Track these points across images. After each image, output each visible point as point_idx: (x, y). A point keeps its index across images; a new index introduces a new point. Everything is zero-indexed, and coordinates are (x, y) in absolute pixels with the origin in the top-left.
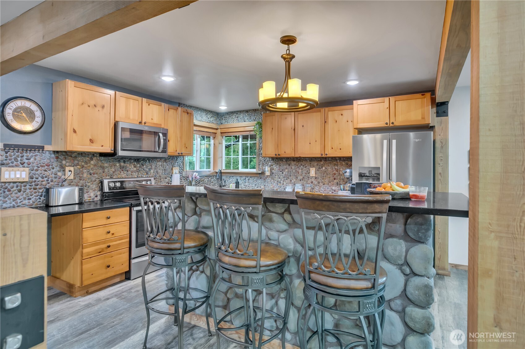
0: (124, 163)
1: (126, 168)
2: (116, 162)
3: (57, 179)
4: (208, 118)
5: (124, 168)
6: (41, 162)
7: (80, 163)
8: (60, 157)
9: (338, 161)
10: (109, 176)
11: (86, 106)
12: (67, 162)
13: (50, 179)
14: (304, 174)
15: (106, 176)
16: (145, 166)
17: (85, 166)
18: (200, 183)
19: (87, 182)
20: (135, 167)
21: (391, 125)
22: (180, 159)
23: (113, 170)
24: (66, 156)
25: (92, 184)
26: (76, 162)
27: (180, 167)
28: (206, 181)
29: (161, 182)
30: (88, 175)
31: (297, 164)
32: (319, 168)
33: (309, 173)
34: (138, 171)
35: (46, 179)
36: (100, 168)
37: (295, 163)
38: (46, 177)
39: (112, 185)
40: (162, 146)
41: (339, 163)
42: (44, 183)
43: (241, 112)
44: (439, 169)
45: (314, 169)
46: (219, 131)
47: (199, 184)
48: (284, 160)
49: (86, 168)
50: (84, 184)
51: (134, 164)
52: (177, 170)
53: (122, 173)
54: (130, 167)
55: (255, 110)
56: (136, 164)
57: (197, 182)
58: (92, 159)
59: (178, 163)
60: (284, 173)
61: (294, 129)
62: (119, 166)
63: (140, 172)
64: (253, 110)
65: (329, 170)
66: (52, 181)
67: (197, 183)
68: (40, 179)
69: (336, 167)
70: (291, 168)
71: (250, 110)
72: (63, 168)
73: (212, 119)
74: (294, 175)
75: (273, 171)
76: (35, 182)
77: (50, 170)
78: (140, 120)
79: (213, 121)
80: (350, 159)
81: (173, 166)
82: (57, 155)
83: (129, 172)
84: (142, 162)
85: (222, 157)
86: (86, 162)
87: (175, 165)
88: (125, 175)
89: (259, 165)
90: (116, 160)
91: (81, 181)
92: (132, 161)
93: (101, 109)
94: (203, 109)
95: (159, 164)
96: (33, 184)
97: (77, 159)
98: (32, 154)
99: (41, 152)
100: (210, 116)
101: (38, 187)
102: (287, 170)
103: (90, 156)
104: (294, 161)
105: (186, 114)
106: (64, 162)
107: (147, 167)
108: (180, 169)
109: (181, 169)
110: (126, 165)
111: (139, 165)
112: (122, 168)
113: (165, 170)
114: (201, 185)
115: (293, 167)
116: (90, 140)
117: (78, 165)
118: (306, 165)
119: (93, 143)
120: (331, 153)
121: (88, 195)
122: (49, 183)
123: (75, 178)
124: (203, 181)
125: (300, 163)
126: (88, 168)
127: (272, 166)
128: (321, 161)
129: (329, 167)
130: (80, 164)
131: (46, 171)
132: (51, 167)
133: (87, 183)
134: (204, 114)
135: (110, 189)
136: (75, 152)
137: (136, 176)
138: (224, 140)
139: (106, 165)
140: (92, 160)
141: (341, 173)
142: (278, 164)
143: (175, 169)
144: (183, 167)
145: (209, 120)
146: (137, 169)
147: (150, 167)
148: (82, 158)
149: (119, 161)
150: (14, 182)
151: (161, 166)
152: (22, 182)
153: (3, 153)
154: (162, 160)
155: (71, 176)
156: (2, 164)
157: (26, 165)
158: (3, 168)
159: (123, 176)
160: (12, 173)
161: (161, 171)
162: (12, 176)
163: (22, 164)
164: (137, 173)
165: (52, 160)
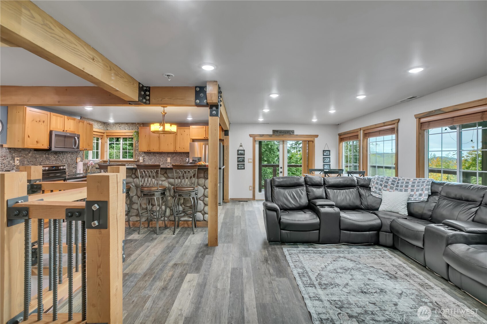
1: (49, 158)
2: (43, 155)
3: (10, 165)
6: (1, 155)
7: (23, 155)
8: (12, 151)
9: (183, 154)
11: (35, 121)
12: (16, 155)
13: (6, 166)
14: (164, 161)
15: (38, 163)
16: (60, 157)
17: (26, 157)
21: (206, 138)
22: (81, 153)
23: (42, 159)
24: (15, 151)
26: (21, 154)
27: (81, 158)
30: (27, 162)
31: (160, 155)
32: (173, 158)
33: (167, 160)
36: (34, 158)
37: (159, 155)
38: (4, 164)
40: (77, 145)
41: (183, 155)
42: (3, 167)
43: (122, 123)
44: (225, 158)
45: (170, 158)
46: (105, 134)
48: (152, 154)
51: (54, 156)
53: (47, 161)
55: (133, 123)
56: (55, 155)
58: (29, 153)
59: (80, 155)
60: (152, 161)
61: (159, 137)
62: (45, 157)
63: (57, 161)
64: (131, 123)
65: (178, 159)
68: (0, 165)
69: (181, 157)
70: (156, 158)
71: (129, 123)
72: (13, 158)
73: (101, 127)
74: (158, 162)
75: (145, 160)
77: (6, 160)
78: (63, 130)
80: (188, 153)
81: (77, 157)
82: (10, 150)
84: (58, 154)
85: (107, 151)
86: (26, 154)
88: (49, 162)
89: (136, 156)
92: (53, 154)
93: (42, 123)
94: (95, 120)
95: (68, 156)
99: (1, 148)
100: (100, 125)
102: (153, 159)
103: (28, 151)
104: (158, 154)
105: (89, 125)
106: (14, 155)
107: (61, 158)
112: (47, 158)
113: (72, 159)
115: (157, 157)
116: (37, 141)
117: (21, 156)
118: (165, 156)
119: (38, 143)
120: (179, 150)
123: (20, 165)
124: (95, 166)
125: (162, 155)
127: (144, 157)
128: (173, 154)
129: (178, 157)
131: (3, 160)
132: (6, 157)
134: (96, 123)
137: (55, 163)
138: (108, 140)
139: (38, 156)
140: (30, 153)
141: (184, 160)
142: (148, 156)
143: (78, 159)
144: (83, 157)
145: (99, 127)
146: (56, 159)
147: (63, 157)
148: (24, 152)
149: (45, 154)
151: (70, 157)
154: (71, 153)
155: (18, 163)
159: (47, 163)
161: (70, 160)
164: (55, 161)
165: (7, 154)
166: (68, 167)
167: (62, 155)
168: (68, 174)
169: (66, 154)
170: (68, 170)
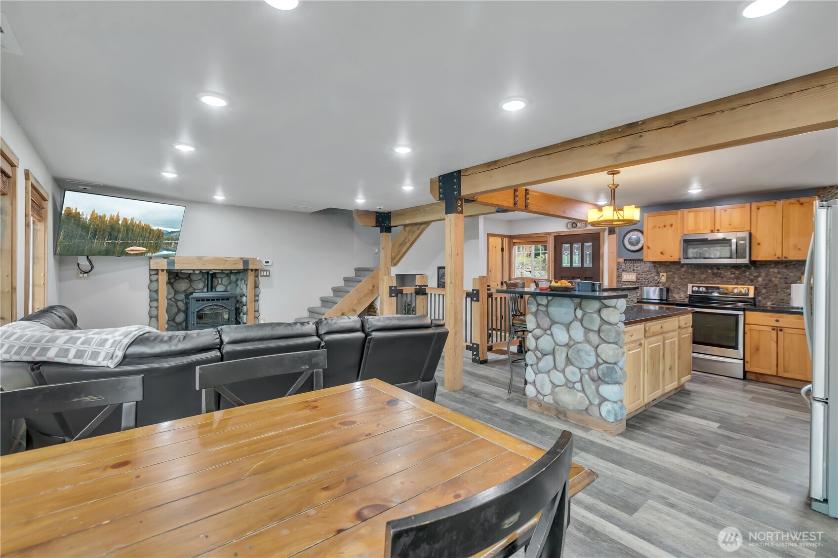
0: (718, 270)
2: (708, 270)
3: (655, 281)
5: (719, 274)
6: (644, 270)
7: (672, 270)
8: (657, 266)
10: (700, 281)
11: (657, 228)
12: (662, 269)
13: (650, 282)
15: (697, 281)
17: (677, 272)
19: (678, 285)
20: (732, 274)
23: (704, 276)
24: (661, 265)
25: (683, 287)
26: (669, 269)
29: (777, 292)
30: (679, 279)
34: (737, 278)
35: (647, 281)
36: (691, 274)
38: (647, 279)
39: (695, 289)
42: (646, 283)
49: (677, 274)
50: (676, 287)
51: (732, 271)
53: (715, 279)
54: (726, 274)
56: (733, 270)
62: (711, 273)
63: (740, 279)
66: (651, 282)
68: (644, 280)
72: (658, 273)
76: (641, 282)
77: (650, 275)
78: (712, 229)
82: (654, 264)
83: (724, 279)
84: (743, 268)
86: (677, 269)
88: (719, 281)
91: (673, 284)
92: (729, 268)
93: (669, 228)
97: (670, 267)
98: (639, 264)
99: (644, 263)
101: (642, 286)
105: (798, 205)
106: (659, 269)
107: (751, 274)
110: (720, 271)
111: (737, 272)
112: (716, 275)
113: (786, 278)
116: (661, 253)
117: (670, 271)
119: (663, 254)
121: (679, 295)
122: (649, 284)
123: (667, 281)
126: (679, 274)
131: (647, 275)
132: (650, 272)
135: (693, 292)
139: (696, 271)
140: (683, 268)
146: (735, 277)
147: (757, 274)
148: (674, 266)
149: (712, 268)
150: (629, 282)
151: (779, 273)
152: (633, 282)
153: (623, 264)
154: (780, 266)
155: (663, 279)
156: (623, 271)
157: (635, 271)
158: (623, 273)
159: (717, 282)
160: (628, 276)
161: (778, 279)
162: (628, 278)
163: (634, 270)
164: (735, 280)
165: (651, 268)
166: (773, 292)
167: (753, 270)
168: (773, 304)
169: (764, 269)
170: (773, 297)
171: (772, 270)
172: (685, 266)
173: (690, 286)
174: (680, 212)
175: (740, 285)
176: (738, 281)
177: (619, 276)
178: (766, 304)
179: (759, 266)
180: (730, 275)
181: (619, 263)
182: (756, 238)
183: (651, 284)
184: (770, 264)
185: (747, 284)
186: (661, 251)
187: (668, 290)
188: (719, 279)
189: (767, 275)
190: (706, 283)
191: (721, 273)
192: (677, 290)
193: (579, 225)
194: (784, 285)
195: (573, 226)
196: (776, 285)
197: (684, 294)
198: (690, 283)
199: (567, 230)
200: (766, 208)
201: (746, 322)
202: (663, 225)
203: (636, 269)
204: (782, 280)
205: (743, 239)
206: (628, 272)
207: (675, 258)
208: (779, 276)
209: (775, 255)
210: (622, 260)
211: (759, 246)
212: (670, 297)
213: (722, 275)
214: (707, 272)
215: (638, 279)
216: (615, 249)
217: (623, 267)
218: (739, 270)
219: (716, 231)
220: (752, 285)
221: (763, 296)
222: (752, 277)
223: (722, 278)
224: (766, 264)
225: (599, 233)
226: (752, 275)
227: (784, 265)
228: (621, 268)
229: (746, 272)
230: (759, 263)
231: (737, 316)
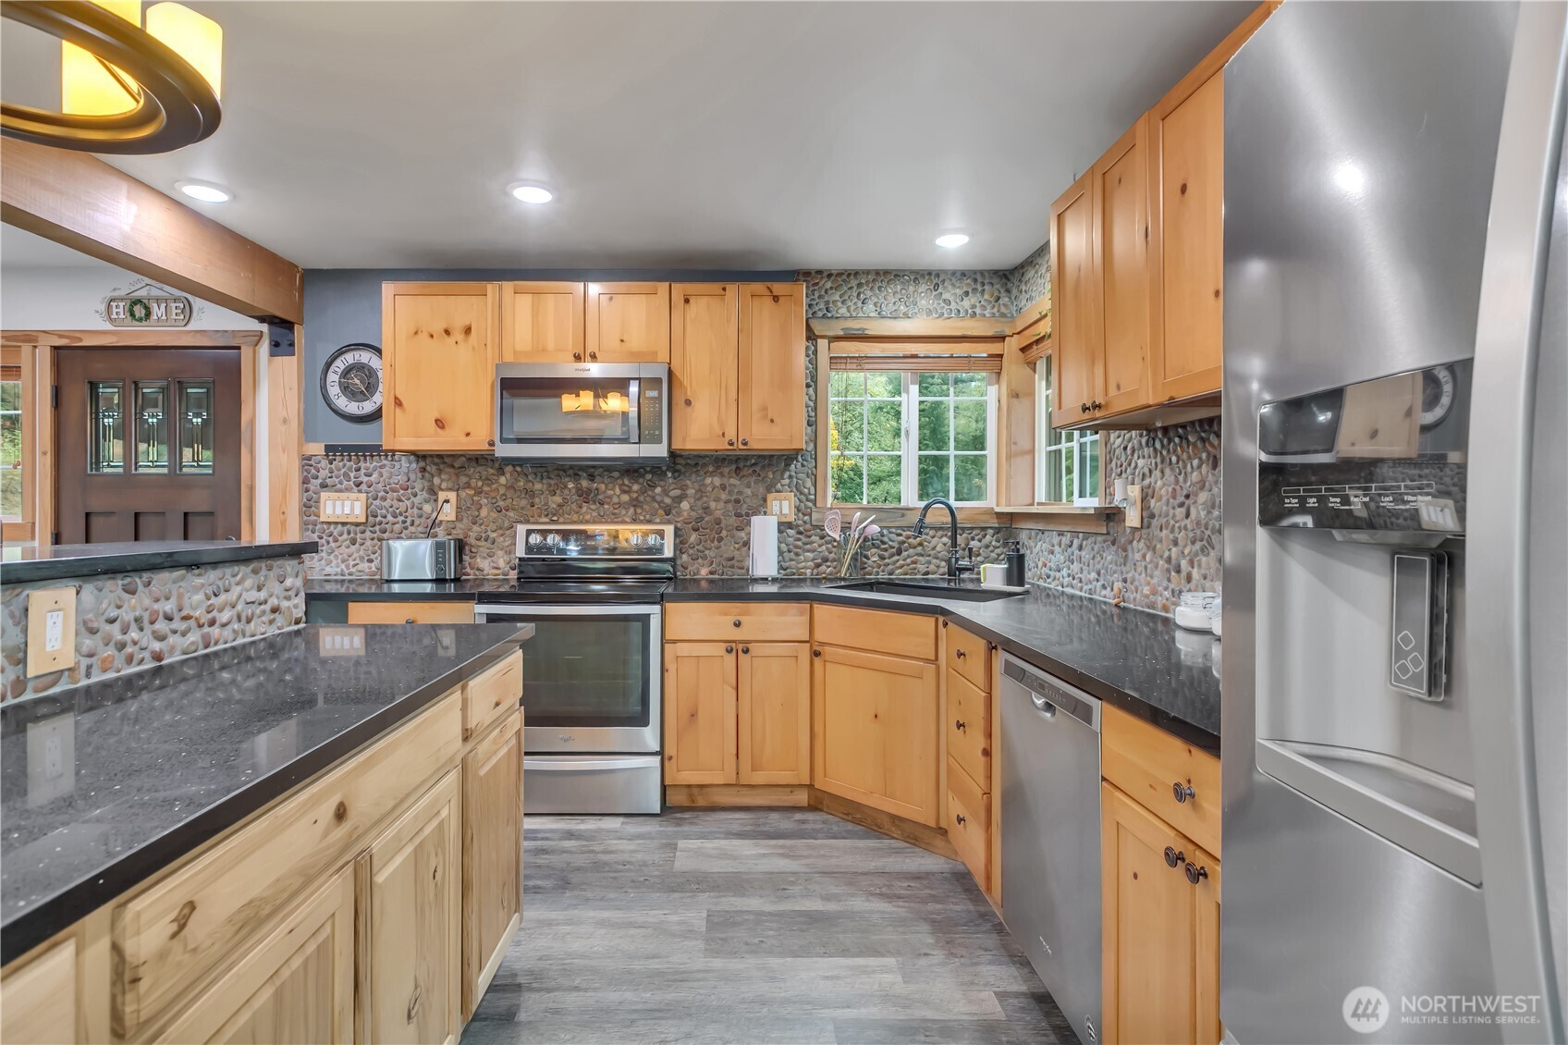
0: (592, 480)
1: (596, 495)
2: (567, 479)
3: (423, 520)
4: (948, 302)
5: (592, 495)
6: (391, 481)
7: (473, 482)
8: (428, 468)
10: (547, 515)
11: (425, 338)
12: (442, 481)
13: (409, 520)
15: (540, 516)
16: (658, 490)
17: (486, 489)
18: (905, 554)
19: (489, 528)
20: (625, 492)
22: (803, 466)
23: (558, 499)
24: (442, 466)
25: (502, 535)
26: (463, 479)
27: (801, 493)
28: (938, 549)
29: (720, 540)
30: (492, 511)
34: (635, 503)
35: (402, 518)
36: (523, 496)
38: (401, 514)
39: (536, 540)
42: (397, 527)
46: (1012, 345)
47: (896, 558)
49: (487, 495)
50: (484, 535)
51: (624, 484)
52: (785, 504)
53: (584, 509)
54: (611, 492)
56: (626, 482)
57: (886, 550)
58: (501, 471)
59: (790, 477)
62: (574, 491)
63: (642, 508)
66: (412, 524)
67: (886, 554)
68: (390, 518)
72: (433, 492)
73: (967, 303)
76: (380, 523)
77: (408, 499)
79: (978, 311)
81: (769, 490)
82: (422, 464)
83: (606, 506)
84: (649, 476)
85: (1032, 452)
86: (487, 479)
87: (779, 486)
88: (594, 514)
90: (565, 472)
91: (476, 528)
92: (616, 474)
95: (712, 482)
96: (377, 528)
97: (467, 472)
98: (375, 463)
99: (390, 458)
100: (959, 292)
101: (385, 536)
103: (497, 465)
106: (436, 481)
107: (666, 493)
108: (803, 498)
109: (808, 500)
110: (595, 485)
111: (636, 487)
112: (585, 496)
113: (737, 501)
114: (909, 561)
116: (437, 423)
117: (468, 486)
119: (443, 428)
121: (492, 561)
122: (406, 528)
123: (459, 518)
124: (920, 544)
126: (493, 494)
130: (473, 485)
131: (400, 500)
132: (409, 491)
133: (489, 533)
134: (923, 289)
136: (461, 455)
137: (627, 520)
138: (1040, 380)
139: (538, 486)
140: (503, 474)
143: (775, 499)
144: (812, 491)
145: (953, 306)
146: (632, 499)
147: (678, 492)
148: (479, 469)
149: (576, 474)
150: (344, 524)
151: (723, 487)
152: (357, 525)
153: (324, 463)
154: (726, 470)
155: (449, 512)
156: (324, 486)
157: (364, 487)
158: (324, 495)
159: (588, 517)
160: (338, 503)
161: (721, 505)
162: (338, 511)
163: (358, 485)
164: (632, 510)
165: (412, 477)
166: (713, 541)
167: (671, 481)
168: (711, 573)
169: (694, 477)
170: (712, 554)
171: (708, 480)
172: (509, 469)
173: (521, 529)
174: (491, 287)
175: (641, 522)
176: (637, 510)
177: (309, 506)
178: (698, 573)
179: (683, 469)
180: (618, 496)
181: (309, 458)
182: (681, 383)
183: (412, 529)
184: (705, 465)
185: (658, 520)
186: (436, 415)
187: (461, 546)
188: (593, 507)
189: (701, 492)
190: (561, 520)
191: (597, 489)
192: (488, 544)
193: (157, 311)
194: (733, 521)
195: (132, 315)
196: (718, 522)
197: (507, 558)
198: (521, 522)
199: (108, 327)
200: (704, 300)
201: (668, 637)
202: (444, 326)
203: (365, 479)
204: (730, 507)
205: (656, 382)
206: (341, 491)
207: (478, 443)
208: (724, 496)
209: (723, 435)
210: (317, 449)
211: (689, 409)
212: (468, 570)
213: (601, 497)
214: (566, 487)
215: (371, 514)
216: (293, 406)
217: (323, 474)
218: (641, 480)
219: (588, 358)
220: (669, 522)
221: (691, 551)
222: (668, 501)
223: (602, 504)
224: (697, 464)
225: (239, 348)
226: (668, 495)
227: (734, 467)
228: (317, 478)
229: (655, 487)
230: (682, 462)
231: (645, 619)
